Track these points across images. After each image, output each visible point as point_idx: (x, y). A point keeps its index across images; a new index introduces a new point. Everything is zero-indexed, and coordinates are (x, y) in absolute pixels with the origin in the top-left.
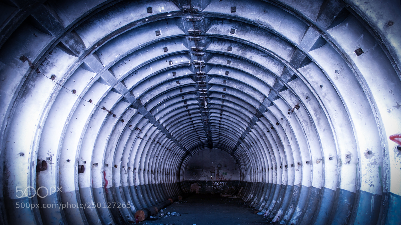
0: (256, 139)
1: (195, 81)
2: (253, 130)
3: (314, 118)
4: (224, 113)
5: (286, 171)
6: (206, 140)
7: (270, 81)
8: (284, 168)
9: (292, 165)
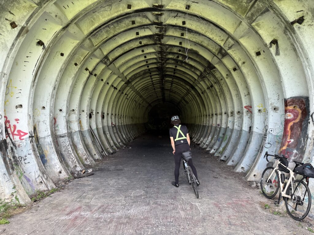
0: (191, 100)
1: (158, 70)
2: (189, 94)
3: (219, 94)
4: (173, 84)
5: (206, 118)
6: (161, 98)
7: (198, 73)
8: (205, 117)
9: (209, 115)
